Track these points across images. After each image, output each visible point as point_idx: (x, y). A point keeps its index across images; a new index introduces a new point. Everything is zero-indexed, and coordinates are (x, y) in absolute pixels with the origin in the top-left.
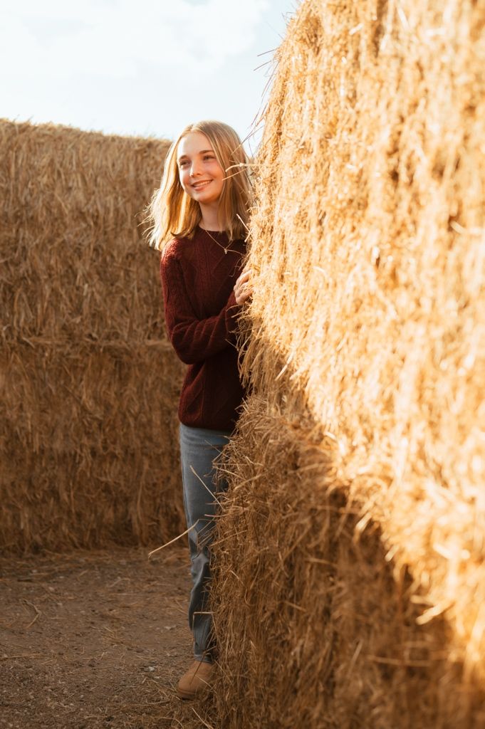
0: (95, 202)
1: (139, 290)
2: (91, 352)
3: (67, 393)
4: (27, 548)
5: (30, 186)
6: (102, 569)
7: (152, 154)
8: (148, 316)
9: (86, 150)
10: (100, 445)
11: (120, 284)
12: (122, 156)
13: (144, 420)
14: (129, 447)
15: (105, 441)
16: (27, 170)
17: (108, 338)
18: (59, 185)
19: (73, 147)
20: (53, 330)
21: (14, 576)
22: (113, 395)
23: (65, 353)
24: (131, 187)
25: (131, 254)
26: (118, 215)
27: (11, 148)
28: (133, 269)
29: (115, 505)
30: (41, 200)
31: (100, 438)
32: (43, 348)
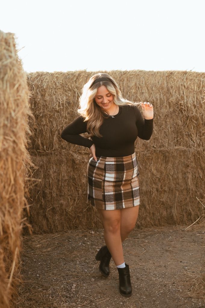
0: (152, 97)
1: (171, 128)
2: (154, 153)
3: (146, 169)
5: (128, 94)
6: (164, 234)
7: (173, 77)
8: (175, 138)
9: (148, 78)
11: (163, 126)
12: (161, 78)
13: (176, 177)
14: (170, 187)
16: (127, 88)
17: (160, 147)
18: (139, 92)
19: (143, 78)
20: (140, 146)
21: (132, 237)
22: (163, 168)
23: (145, 154)
24: (165, 89)
25: (167, 115)
26: (161, 101)
27: (121, 81)
28: (168, 120)
29: (166, 210)
30: (132, 99)
31: (160, 185)
32: (137, 152)
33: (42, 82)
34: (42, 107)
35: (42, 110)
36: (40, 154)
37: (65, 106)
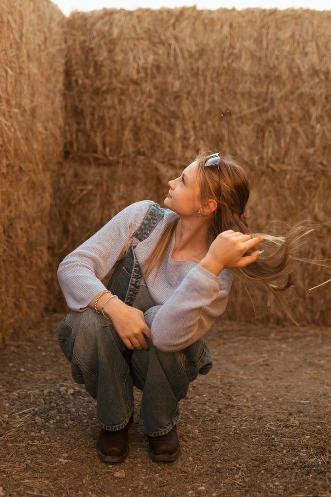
0: (326, 62)
2: (322, 175)
3: (304, 207)
4: (272, 320)
9: (319, 24)
10: (328, 246)
16: (275, 42)
18: (298, 51)
19: (309, 22)
20: (293, 159)
23: (302, 176)
27: (263, 27)
30: (284, 63)
31: (329, 241)
32: (285, 172)
33: (111, 27)
34: (108, 74)
35: (106, 80)
36: (98, 162)
37: (149, 71)
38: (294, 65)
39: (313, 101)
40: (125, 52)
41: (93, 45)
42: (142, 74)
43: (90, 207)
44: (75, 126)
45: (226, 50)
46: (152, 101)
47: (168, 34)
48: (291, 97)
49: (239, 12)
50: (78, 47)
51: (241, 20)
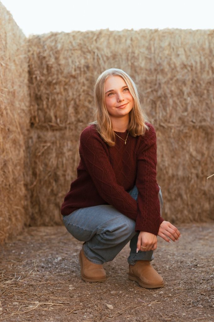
0: (191, 60)
2: (193, 129)
3: (183, 149)
9: (185, 37)
10: (200, 172)
11: (205, 96)
12: (202, 38)
15: (202, 171)
16: (159, 49)
17: (201, 122)
18: (173, 54)
19: (179, 36)
20: (175, 120)
22: (205, 148)
23: (181, 130)
25: (209, 82)
26: (202, 65)
27: (151, 40)
28: (211, 89)
30: (166, 61)
31: (200, 169)
32: (171, 128)
33: (56, 43)
34: (56, 72)
35: (55, 76)
36: (53, 129)
37: (82, 70)
38: (171, 62)
39: (184, 83)
40: (66, 58)
41: (45, 55)
42: (78, 72)
43: (49, 158)
44: (36, 107)
45: (130, 55)
46: (85, 88)
47: (92, 46)
48: (171, 82)
49: (136, 32)
50: (35, 56)
51: (137, 36)
